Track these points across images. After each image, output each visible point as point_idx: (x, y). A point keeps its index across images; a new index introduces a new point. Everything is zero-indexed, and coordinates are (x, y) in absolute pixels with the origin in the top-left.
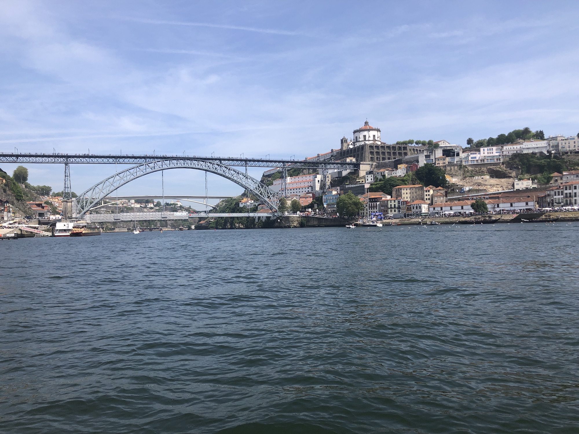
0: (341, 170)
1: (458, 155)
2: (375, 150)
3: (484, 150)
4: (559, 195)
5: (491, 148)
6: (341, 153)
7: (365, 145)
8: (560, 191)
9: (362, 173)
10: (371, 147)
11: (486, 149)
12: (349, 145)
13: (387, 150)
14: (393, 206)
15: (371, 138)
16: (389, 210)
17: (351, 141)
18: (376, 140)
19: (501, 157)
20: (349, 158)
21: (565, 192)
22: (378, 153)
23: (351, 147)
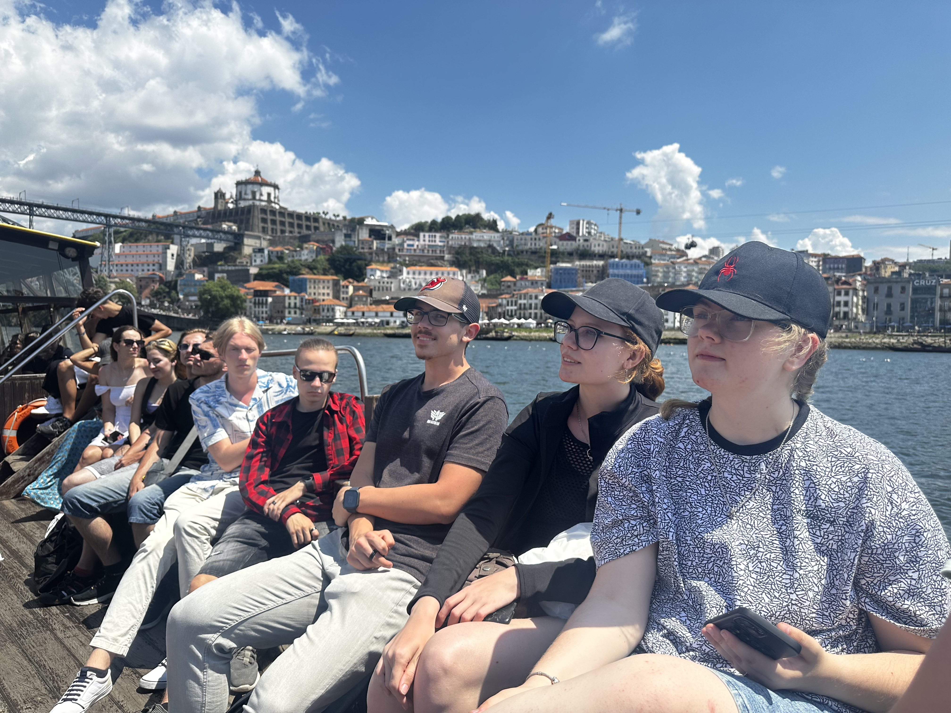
0: (213, 241)
1: (390, 238)
2: (269, 217)
3: (424, 236)
4: (512, 305)
5: (434, 234)
6: (214, 214)
7: (254, 206)
8: (514, 300)
9: (247, 250)
10: (263, 211)
11: (427, 234)
12: (227, 203)
13: (287, 220)
14: (292, 305)
15: (265, 197)
16: (287, 311)
17: (231, 197)
18: (272, 202)
19: (445, 249)
20: (227, 223)
21: (520, 302)
22: (274, 222)
23: (231, 206)
